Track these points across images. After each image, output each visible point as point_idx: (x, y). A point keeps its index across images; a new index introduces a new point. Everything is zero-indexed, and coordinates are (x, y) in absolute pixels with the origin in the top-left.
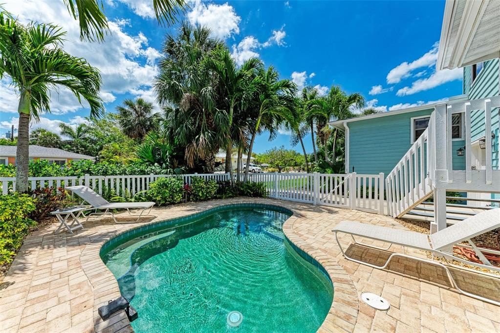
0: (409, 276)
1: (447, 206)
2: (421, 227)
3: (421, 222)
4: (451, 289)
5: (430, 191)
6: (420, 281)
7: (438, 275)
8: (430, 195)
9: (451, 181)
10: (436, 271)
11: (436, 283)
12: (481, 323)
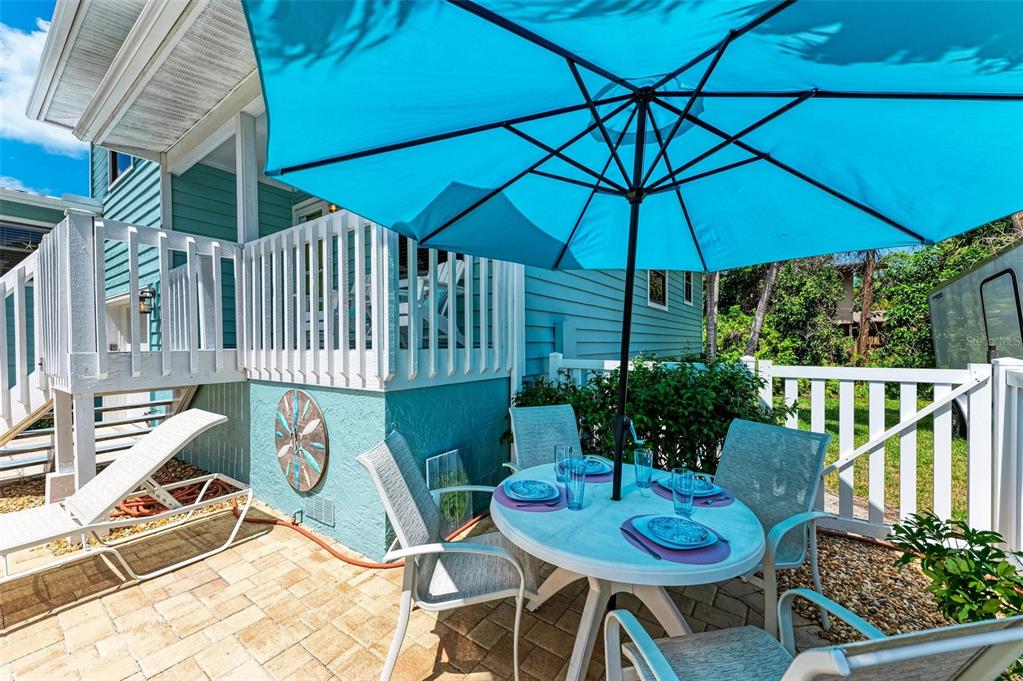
0: (23, 623)
1: (96, 427)
2: (13, 497)
3: (9, 485)
4: (123, 586)
5: (43, 402)
6: (56, 614)
7: (89, 577)
8: (44, 412)
9: (105, 376)
10: (84, 572)
11: (91, 594)
12: (179, 605)
